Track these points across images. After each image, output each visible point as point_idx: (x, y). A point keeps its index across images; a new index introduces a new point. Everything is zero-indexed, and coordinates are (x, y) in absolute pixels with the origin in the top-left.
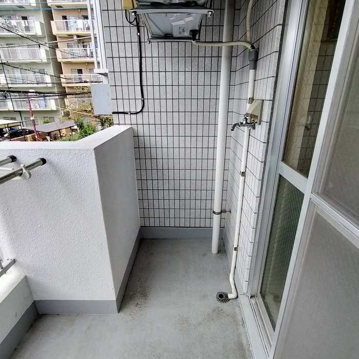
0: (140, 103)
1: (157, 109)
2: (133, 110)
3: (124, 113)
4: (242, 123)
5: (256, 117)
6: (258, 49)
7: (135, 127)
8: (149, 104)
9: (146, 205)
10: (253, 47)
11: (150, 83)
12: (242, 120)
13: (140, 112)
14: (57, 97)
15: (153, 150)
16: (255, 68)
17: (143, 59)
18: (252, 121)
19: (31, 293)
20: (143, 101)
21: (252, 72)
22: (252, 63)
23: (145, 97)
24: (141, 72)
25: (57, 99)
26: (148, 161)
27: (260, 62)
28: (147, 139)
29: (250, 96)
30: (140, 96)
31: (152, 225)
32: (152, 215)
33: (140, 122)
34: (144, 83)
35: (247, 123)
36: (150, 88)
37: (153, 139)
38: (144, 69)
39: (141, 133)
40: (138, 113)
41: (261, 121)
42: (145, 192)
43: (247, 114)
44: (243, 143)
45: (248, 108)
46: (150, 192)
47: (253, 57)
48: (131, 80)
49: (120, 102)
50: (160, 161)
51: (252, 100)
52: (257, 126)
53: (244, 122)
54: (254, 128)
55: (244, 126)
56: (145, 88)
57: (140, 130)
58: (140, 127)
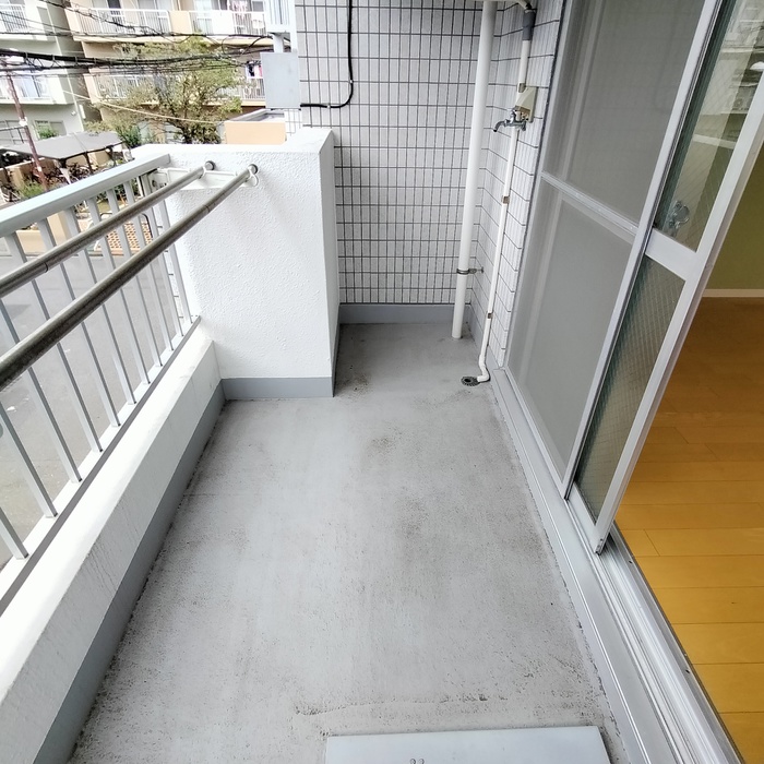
0: (346, 89)
1: (374, 100)
2: (335, 102)
3: (320, 106)
4: (508, 121)
5: (527, 111)
6: (536, 9)
7: (336, 130)
8: (362, 91)
9: (350, 267)
10: (529, 6)
11: (363, 53)
12: (508, 116)
13: (347, 103)
14: (65, 71)
15: (365, 172)
16: (530, 38)
17: (354, 11)
18: (522, 119)
19: (218, 367)
20: (352, 85)
21: (525, 43)
22: (527, 30)
23: (355, 78)
24: (350, 33)
25: (65, 76)
26: (356, 191)
27: (537, 30)
28: (355, 151)
29: (521, 81)
30: (347, 77)
31: (359, 300)
32: (358, 284)
33: (345, 122)
34: (354, 54)
35: (515, 121)
36: (364, 63)
37: (365, 151)
38: (354, 30)
39: (346, 143)
40: (344, 105)
41: (533, 117)
42: (349, 244)
43: (516, 109)
44: (507, 156)
45: (518, 99)
46: (358, 244)
47: (528, 22)
48: (333, 46)
49: (314, 85)
50: (374, 191)
51: (523, 86)
52: (528, 125)
53: (512, 119)
54: (524, 129)
55: (511, 125)
56: (354, 62)
57: (346, 137)
58: (346, 131)
